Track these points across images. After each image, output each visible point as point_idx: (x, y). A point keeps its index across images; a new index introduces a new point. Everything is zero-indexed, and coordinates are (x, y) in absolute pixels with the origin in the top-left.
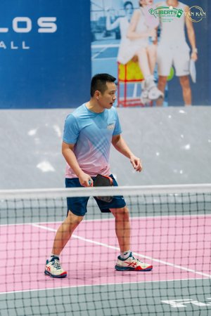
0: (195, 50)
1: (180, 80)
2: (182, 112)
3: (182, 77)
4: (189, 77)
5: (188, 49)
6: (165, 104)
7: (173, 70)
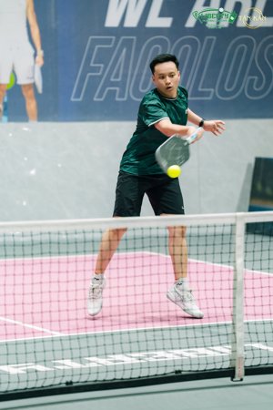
0: (40, 53)
1: (23, 89)
2: (26, 129)
3: (25, 86)
4: (34, 86)
5: (32, 51)
6: (5, 118)
7: (13, 76)
